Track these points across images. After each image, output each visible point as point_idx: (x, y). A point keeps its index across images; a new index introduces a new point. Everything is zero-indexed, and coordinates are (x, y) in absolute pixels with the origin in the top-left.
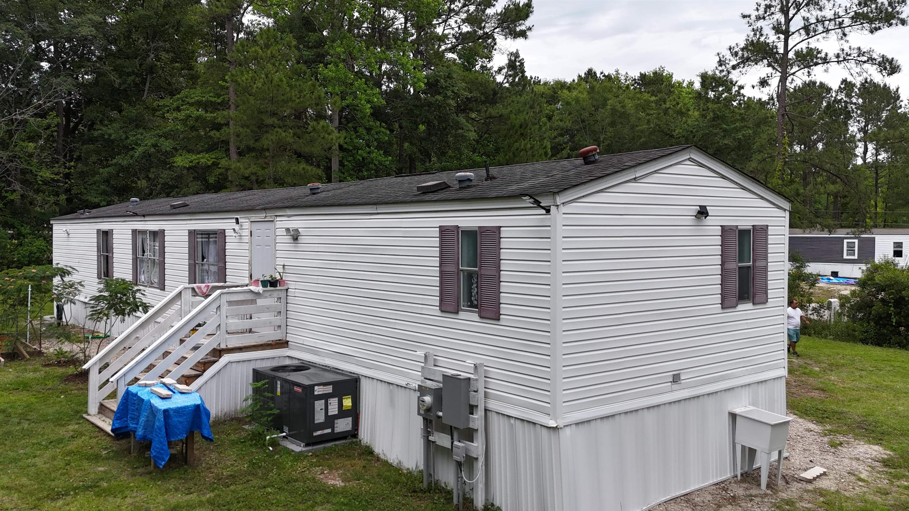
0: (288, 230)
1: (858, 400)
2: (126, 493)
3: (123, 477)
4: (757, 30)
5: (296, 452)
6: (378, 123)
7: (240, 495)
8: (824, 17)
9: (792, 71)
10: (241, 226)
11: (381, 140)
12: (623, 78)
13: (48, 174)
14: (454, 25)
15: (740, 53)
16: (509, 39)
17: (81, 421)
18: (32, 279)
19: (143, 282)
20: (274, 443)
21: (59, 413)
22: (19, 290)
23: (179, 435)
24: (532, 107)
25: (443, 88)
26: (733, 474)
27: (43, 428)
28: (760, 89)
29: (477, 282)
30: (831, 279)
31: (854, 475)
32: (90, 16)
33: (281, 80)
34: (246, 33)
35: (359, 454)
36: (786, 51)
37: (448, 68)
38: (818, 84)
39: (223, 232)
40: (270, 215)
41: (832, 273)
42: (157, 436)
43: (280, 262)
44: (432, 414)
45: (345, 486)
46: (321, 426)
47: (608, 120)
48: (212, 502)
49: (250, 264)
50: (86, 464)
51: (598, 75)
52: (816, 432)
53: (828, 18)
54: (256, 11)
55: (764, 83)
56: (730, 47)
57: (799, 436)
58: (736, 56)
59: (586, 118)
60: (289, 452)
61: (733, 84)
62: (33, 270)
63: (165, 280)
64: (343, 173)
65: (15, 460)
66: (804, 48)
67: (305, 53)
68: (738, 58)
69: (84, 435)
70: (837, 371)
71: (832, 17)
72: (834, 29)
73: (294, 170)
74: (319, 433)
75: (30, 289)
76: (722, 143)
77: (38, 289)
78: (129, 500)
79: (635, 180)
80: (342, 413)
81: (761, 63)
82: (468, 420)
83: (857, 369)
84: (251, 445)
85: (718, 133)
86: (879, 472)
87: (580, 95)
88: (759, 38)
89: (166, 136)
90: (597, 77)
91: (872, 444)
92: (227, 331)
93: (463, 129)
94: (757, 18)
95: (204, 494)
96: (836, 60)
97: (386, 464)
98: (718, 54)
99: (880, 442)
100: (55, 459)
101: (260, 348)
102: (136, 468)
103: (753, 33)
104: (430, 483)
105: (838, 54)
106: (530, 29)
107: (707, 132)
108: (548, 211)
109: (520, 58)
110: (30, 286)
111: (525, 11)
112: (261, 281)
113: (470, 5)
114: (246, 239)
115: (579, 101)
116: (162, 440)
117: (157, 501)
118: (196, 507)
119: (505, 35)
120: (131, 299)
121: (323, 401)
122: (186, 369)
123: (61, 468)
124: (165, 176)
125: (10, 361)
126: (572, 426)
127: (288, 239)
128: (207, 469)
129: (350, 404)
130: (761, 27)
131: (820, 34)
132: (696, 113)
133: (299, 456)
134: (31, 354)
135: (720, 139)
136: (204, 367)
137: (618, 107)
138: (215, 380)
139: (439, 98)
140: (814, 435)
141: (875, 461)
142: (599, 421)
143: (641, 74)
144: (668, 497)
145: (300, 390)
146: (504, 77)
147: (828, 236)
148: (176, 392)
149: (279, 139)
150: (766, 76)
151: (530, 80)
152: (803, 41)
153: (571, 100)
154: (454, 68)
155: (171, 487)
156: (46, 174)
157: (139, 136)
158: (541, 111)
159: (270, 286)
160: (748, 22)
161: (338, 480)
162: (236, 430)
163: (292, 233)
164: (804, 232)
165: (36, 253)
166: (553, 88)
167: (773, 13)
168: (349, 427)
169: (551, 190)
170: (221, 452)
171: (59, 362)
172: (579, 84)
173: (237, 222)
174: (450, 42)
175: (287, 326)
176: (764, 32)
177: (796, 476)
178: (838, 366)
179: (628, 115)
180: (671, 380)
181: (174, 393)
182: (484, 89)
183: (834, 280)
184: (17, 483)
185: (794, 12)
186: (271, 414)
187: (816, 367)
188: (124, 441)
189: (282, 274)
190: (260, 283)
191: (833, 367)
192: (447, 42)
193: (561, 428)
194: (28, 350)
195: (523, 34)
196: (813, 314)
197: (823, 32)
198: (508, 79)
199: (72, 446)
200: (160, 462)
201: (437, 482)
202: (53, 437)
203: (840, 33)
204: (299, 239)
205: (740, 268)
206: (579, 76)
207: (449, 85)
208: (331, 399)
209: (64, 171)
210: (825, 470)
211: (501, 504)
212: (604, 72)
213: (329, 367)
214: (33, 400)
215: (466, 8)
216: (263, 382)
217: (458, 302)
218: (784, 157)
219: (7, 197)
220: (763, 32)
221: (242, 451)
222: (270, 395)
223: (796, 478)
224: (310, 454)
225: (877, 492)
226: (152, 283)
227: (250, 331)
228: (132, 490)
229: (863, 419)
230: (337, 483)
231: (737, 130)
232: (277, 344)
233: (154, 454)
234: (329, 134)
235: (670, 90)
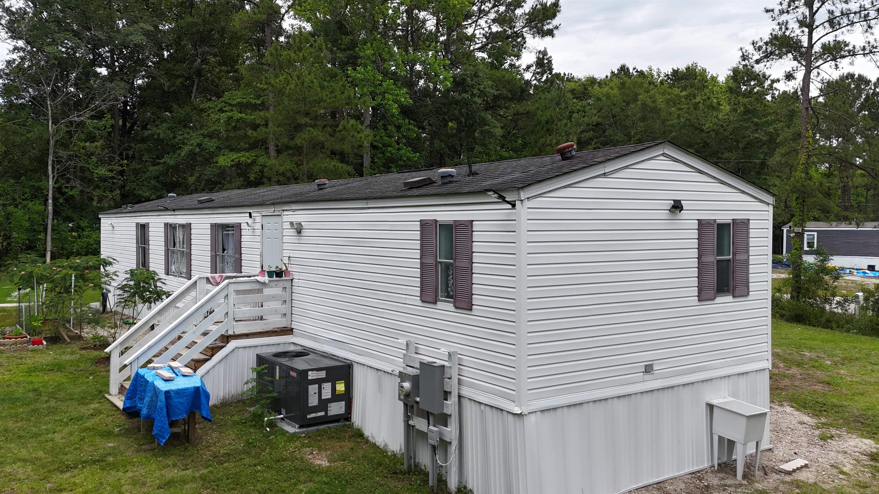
0: (292, 223)
1: (862, 394)
2: (128, 467)
3: (129, 453)
4: (783, 24)
5: (290, 433)
6: (407, 120)
7: (230, 472)
8: (849, 10)
9: (817, 64)
10: (254, 220)
11: (410, 137)
12: (655, 73)
13: (103, 172)
14: (484, 25)
15: (764, 47)
16: (537, 38)
17: (102, 401)
18: (75, 269)
19: (174, 273)
20: (272, 424)
21: (84, 393)
22: (64, 278)
23: (179, 415)
24: (558, 104)
25: (470, 86)
26: (710, 464)
27: (68, 406)
28: (785, 83)
29: (452, 274)
30: (866, 273)
31: (837, 468)
32: (142, 25)
33: (312, 82)
34: (287, 37)
35: (349, 436)
36: (811, 45)
37: (474, 67)
38: (856, 76)
39: (238, 227)
40: (279, 208)
41: (869, 266)
42: (159, 415)
43: (286, 253)
44: (410, 400)
45: (330, 466)
46: (315, 409)
47: (639, 115)
48: (204, 478)
49: (261, 256)
50: (98, 440)
51: (631, 71)
52: (809, 425)
53: (853, 11)
54: (297, 16)
55: (789, 77)
56: (753, 41)
57: (790, 428)
58: (759, 50)
59: (617, 114)
60: (284, 433)
61: (765, 77)
62: (77, 261)
63: (191, 270)
64: (374, 170)
65: (36, 435)
66: (831, 41)
67: (338, 55)
68: (761, 52)
69: (102, 413)
70: (848, 365)
71: (858, 10)
72: (859, 22)
73: (325, 167)
74: (313, 415)
75: (73, 278)
76: (753, 137)
77: (81, 277)
78: (129, 474)
79: (604, 175)
80: (336, 397)
81: (785, 57)
82: (442, 406)
83: (871, 363)
84: (251, 426)
85: (749, 127)
86: (864, 466)
87: (610, 91)
88: (785, 32)
89: (211, 136)
90: (630, 73)
91: (865, 438)
92: (234, 318)
93: (489, 125)
94: (780, 12)
95: (198, 470)
96: (862, 52)
97: (374, 446)
98: (741, 49)
99: (874, 436)
100: (71, 435)
101: (266, 334)
102: (142, 445)
103: (779, 27)
104: (410, 466)
105: (864, 47)
106: (557, 28)
107: (738, 125)
108: (514, 206)
109: (548, 56)
110: (73, 275)
111: (552, 10)
112: (267, 272)
113: (500, 5)
114: (258, 232)
115: (610, 96)
116: (163, 419)
117: (155, 475)
118: (189, 482)
119: (533, 34)
120: (153, 287)
121: (317, 386)
122: (196, 354)
123: (75, 443)
124: (208, 173)
125: (53, 344)
126: (537, 413)
127: (293, 232)
128: (206, 447)
129: (343, 389)
130: (787, 20)
131: (845, 26)
132: (728, 108)
133: (293, 437)
134: (72, 338)
135: (752, 132)
136: (212, 352)
137: (649, 102)
138: (223, 363)
139: (465, 95)
140: (806, 428)
141: (863, 454)
142: (565, 409)
143: (674, 70)
144: (640, 485)
145: (295, 375)
146: (532, 74)
147: (855, 229)
148: (179, 374)
149: (311, 137)
150: (791, 69)
151: (563, 77)
152: (827, 34)
153: (601, 96)
154: (481, 67)
155: (170, 463)
156: (102, 171)
157: (186, 135)
158: (567, 107)
159: (276, 277)
160: (772, 16)
161: (325, 461)
162: (240, 411)
163: (296, 226)
164: (831, 226)
165: (92, 245)
166: (584, 85)
167: (797, 7)
168: (342, 411)
169: (516, 186)
170: (222, 432)
171: (95, 346)
172: (611, 80)
173: (250, 216)
174: (480, 41)
175: (292, 314)
176: (790, 26)
177: (776, 468)
178: (851, 360)
179: (659, 110)
180: (643, 370)
181: (177, 375)
182: (511, 87)
183: (870, 273)
184: (34, 456)
185: (819, 5)
186: (269, 396)
187: (828, 360)
188: (136, 420)
189: (287, 265)
190: (266, 273)
191: (847, 360)
192: (478, 42)
193: (525, 415)
194: (70, 334)
195: (550, 33)
196: (837, 308)
197: (848, 25)
198: (536, 77)
199: (89, 424)
200: (161, 439)
201: (417, 465)
202: (75, 414)
203: (865, 26)
204: (302, 232)
205: (718, 261)
206: (612, 72)
207: (475, 84)
208: (325, 384)
209: (117, 169)
210: (807, 462)
211: (473, 487)
212: (637, 68)
213: (327, 353)
214: (64, 380)
215: (496, 9)
216: (263, 367)
217: (436, 293)
218: (808, 150)
219: (67, 192)
220: (788, 26)
221: (241, 431)
222: (269, 379)
223: (776, 469)
224: (303, 435)
225: (856, 485)
226: (181, 273)
227: (261, 318)
228: (134, 465)
229: (862, 412)
230: (323, 463)
231: (769, 124)
232: (282, 331)
233: (156, 432)
234: (358, 132)
235: (703, 85)
